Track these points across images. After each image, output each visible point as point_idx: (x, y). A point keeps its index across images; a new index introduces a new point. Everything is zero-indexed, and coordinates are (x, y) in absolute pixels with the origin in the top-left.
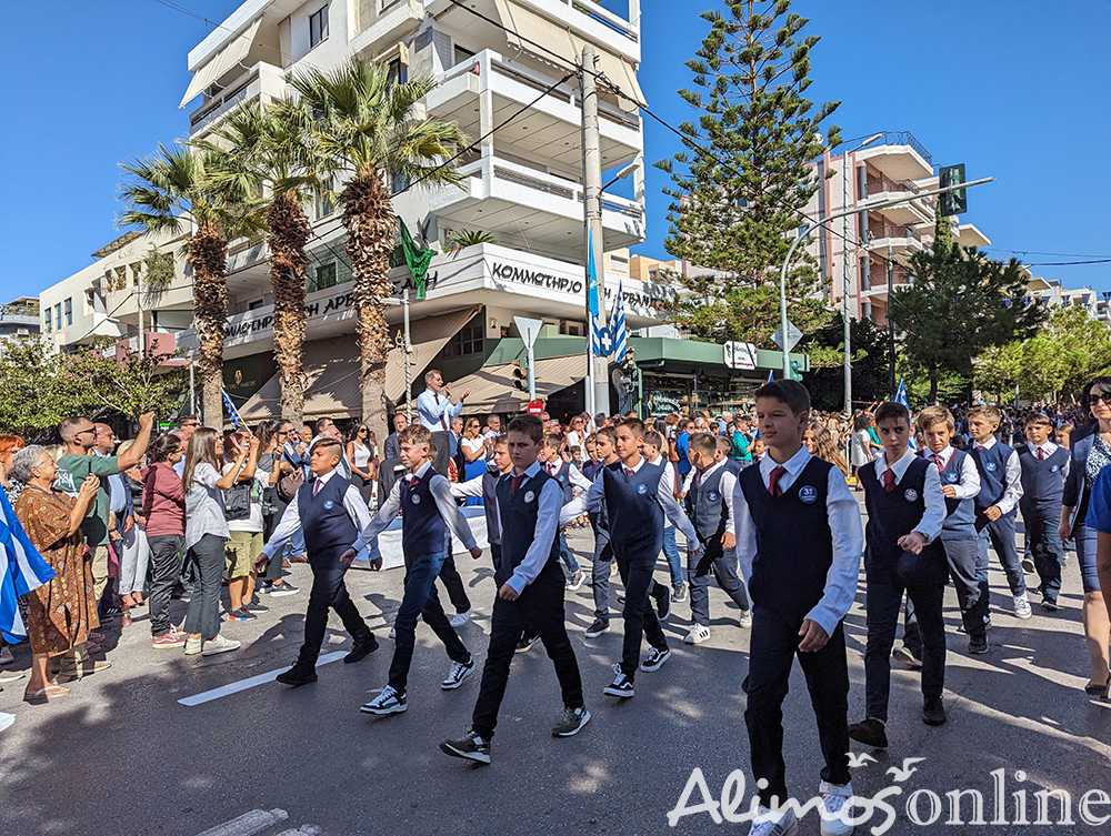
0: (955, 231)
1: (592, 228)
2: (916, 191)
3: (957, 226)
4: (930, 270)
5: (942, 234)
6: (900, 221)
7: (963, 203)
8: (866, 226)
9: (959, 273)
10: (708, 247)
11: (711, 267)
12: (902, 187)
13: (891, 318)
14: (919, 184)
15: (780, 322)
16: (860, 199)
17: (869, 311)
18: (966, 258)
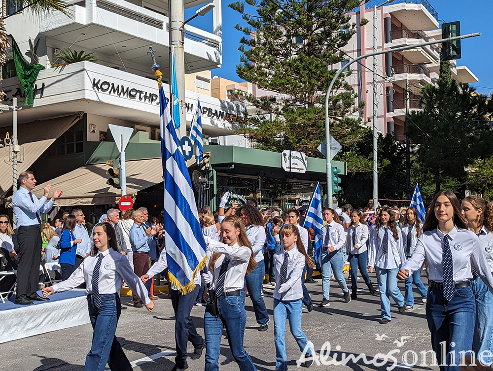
0: (454, 70)
1: (175, 54)
2: (427, 39)
3: (455, 67)
4: (436, 100)
5: (444, 72)
6: (415, 60)
7: (458, 50)
8: (391, 64)
9: (455, 103)
10: (270, 74)
11: (273, 90)
12: (417, 35)
13: (407, 135)
14: (428, 33)
15: (325, 136)
16: (386, 42)
17: (392, 129)
18: (461, 92)
